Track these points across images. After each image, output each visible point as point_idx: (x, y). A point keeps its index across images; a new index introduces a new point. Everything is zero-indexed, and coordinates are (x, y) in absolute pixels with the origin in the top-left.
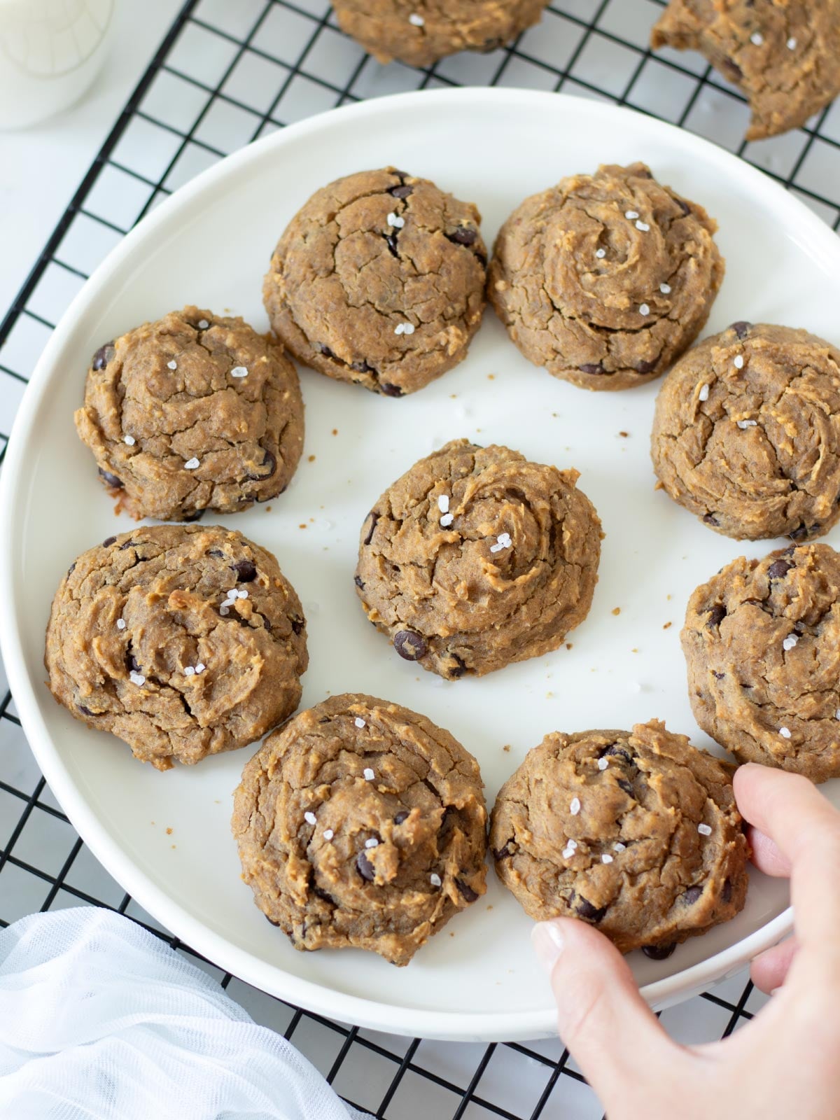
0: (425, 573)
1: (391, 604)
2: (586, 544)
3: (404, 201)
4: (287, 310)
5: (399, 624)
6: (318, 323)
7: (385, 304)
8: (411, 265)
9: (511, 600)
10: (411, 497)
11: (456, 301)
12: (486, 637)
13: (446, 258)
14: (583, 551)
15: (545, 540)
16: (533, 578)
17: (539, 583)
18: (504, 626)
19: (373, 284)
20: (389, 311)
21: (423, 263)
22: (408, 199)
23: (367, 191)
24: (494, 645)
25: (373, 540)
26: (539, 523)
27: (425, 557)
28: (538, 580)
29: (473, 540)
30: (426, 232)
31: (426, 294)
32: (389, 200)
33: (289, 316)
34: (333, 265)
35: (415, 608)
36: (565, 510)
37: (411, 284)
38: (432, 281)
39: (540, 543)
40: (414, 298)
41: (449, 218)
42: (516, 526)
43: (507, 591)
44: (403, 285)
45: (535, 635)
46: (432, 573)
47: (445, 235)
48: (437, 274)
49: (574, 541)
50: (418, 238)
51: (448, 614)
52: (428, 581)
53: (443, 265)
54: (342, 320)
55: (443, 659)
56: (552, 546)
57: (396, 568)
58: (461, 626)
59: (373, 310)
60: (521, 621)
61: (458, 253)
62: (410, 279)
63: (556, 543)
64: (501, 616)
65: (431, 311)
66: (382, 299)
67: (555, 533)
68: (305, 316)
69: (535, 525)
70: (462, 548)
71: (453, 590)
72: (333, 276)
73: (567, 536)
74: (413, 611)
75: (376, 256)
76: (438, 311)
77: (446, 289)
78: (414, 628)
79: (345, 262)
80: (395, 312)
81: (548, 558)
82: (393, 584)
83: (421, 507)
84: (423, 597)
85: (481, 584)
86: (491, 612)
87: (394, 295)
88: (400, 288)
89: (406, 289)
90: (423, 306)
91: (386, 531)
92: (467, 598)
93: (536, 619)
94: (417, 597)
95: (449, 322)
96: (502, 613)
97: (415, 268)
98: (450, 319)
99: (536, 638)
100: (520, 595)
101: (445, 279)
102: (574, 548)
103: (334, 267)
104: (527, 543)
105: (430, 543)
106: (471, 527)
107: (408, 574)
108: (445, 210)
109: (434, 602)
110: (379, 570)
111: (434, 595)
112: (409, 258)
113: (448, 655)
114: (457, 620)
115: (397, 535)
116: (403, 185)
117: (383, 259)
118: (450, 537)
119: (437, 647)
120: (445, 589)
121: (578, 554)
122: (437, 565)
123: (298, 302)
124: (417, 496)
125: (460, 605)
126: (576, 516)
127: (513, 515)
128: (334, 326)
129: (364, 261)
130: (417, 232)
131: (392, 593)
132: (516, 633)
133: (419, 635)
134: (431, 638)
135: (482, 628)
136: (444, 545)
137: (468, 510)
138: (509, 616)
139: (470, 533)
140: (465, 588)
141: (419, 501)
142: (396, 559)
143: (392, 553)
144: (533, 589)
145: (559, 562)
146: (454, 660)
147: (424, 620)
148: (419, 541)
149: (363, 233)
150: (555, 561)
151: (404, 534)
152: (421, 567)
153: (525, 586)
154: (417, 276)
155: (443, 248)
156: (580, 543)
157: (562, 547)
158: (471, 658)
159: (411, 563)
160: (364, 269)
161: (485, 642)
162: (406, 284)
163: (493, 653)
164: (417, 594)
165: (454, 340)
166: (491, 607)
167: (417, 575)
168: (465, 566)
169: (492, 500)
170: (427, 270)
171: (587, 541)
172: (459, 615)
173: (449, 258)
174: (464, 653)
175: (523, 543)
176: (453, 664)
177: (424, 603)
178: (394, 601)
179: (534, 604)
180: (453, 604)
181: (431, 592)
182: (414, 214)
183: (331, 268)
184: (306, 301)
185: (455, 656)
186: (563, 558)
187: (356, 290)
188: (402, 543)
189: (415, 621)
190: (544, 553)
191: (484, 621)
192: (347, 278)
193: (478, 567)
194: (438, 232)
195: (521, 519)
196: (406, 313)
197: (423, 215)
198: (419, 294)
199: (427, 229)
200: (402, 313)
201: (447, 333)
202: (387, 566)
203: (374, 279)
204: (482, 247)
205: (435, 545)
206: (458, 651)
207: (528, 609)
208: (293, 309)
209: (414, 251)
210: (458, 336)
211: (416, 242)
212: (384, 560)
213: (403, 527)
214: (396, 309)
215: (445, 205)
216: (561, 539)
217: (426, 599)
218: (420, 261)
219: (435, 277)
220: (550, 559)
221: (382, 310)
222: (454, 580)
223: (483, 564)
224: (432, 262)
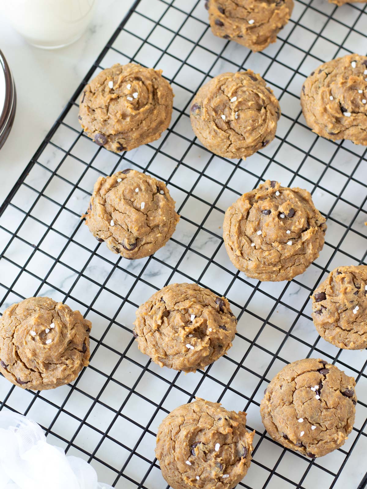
0: (105, 110)
1: (93, 124)
2: (167, 98)
3: (325, 376)
4: (270, 416)
5: (96, 132)
6: (283, 425)
7: (313, 420)
8: (325, 404)
9: (138, 118)
10: (98, 84)
11: (343, 421)
12: (130, 134)
13: (340, 403)
14: (166, 100)
15: (151, 96)
16: (147, 110)
17: (149, 112)
18: (137, 129)
19: (309, 410)
20: (314, 423)
21: (330, 404)
22: (327, 375)
23: (309, 370)
24: (133, 137)
25: (84, 101)
26: (148, 89)
27: (104, 104)
28: (149, 111)
29: (123, 97)
30: (333, 390)
31: (330, 417)
32: (318, 375)
33: (271, 419)
34: (292, 400)
35: (102, 124)
36: (158, 84)
37: (324, 412)
38: (334, 412)
39: (149, 97)
40: (325, 418)
41: (343, 384)
42: (139, 90)
43: (136, 115)
44: (321, 412)
45: (149, 133)
46: (108, 111)
47: (341, 392)
48: (336, 409)
49: (162, 96)
50: (329, 393)
51: (114, 125)
52: (106, 113)
53: (339, 405)
54: (294, 425)
55: (114, 144)
56: (153, 99)
57: (94, 111)
58: (120, 129)
59: (308, 422)
60: (143, 127)
61: (345, 401)
62: (324, 410)
63: (155, 97)
64: (135, 125)
65: (332, 425)
66: (312, 418)
67: (154, 93)
68: (278, 421)
69: (146, 90)
70: (118, 100)
71: (116, 116)
72: (292, 405)
73: (159, 94)
74: (101, 125)
75: (311, 399)
76: (335, 425)
77: (339, 416)
78: (102, 132)
79: (297, 399)
80: (316, 423)
81: (152, 103)
82: (93, 116)
83: (102, 87)
84: (104, 119)
85: (126, 113)
86: (131, 123)
87: (317, 416)
88: (320, 413)
89: (322, 414)
90: (329, 422)
91: (89, 97)
92: (121, 118)
93: (149, 126)
94: (102, 120)
95: (339, 430)
96: (135, 123)
97: (327, 405)
98: (339, 428)
99: (150, 135)
100: (141, 116)
101: (339, 411)
102: (162, 99)
103: (293, 401)
104: (144, 97)
105: (106, 99)
106: (122, 92)
107: (98, 111)
108: (342, 381)
109: (109, 121)
110: (87, 112)
111: (108, 118)
112: (325, 401)
113: (116, 142)
114: (118, 127)
115: (94, 98)
116: (325, 368)
117: (313, 400)
118: (113, 96)
119: (111, 139)
120: (113, 115)
121: (164, 101)
122: (109, 107)
123: (276, 415)
124: (100, 83)
125: (118, 121)
126: (162, 87)
127: (137, 86)
128: (290, 427)
129: (305, 400)
130: (329, 390)
131: (93, 119)
132: (141, 132)
133: (104, 135)
134: (108, 136)
135: (128, 130)
136: (112, 99)
137: (120, 86)
138: (138, 125)
139: (121, 94)
140: (120, 114)
141: (101, 85)
142: (94, 107)
143: (92, 104)
144: (147, 114)
145: (157, 104)
146: (118, 144)
147: (105, 129)
148: (102, 99)
149: (306, 388)
150: (155, 104)
151: (96, 97)
152: (103, 108)
153: (144, 113)
154: (327, 409)
155: (340, 398)
156: (165, 96)
157: (158, 99)
158: (125, 143)
159: (99, 107)
160: (305, 404)
161: (130, 136)
162: (322, 412)
163: (133, 141)
164: (102, 118)
165: (340, 438)
166: (131, 121)
167: (102, 111)
168: (120, 106)
169: (129, 82)
170: (332, 407)
171: (167, 96)
172: (119, 125)
173: (342, 402)
174: (122, 141)
175: (142, 96)
176: (118, 146)
177: (105, 122)
178: (93, 123)
179: (148, 120)
180: (116, 121)
181: (107, 117)
182: (328, 382)
183: (291, 401)
184: (279, 415)
185: (119, 143)
186: (158, 103)
187: (301, 412)
188: (95, 100)
189: (102, 130)
190: (151, 101)
191: (129, 127)
192: (298, 407)
193: (125, 106)
194: (338, 391)
195: (140, 87)
196: (321, 424)
197: (332, 382)
198: (327, 417)
199: (333, 389)
200: (319, 424)
201: (338, 434)
202: (90, 110)
203: (309, 409)
204: (355, 398)
205: (108, 99)
206: (119, 140)
207: (146, 122)
208: (273, 417)
209: (327, 398)
210: (342, 436)
211: (328, 395)
212: (89, 107)
213: (96, 94)
214: (317, 422)
215: (342, 378)
216: (157, 95)
217: (105, 121)
218: (330, 403)
219: (335, 410)
220: (153, 103)
221: (311, 422)
222: (116, 112)
223: (126, 104)
224: (334, 403)
